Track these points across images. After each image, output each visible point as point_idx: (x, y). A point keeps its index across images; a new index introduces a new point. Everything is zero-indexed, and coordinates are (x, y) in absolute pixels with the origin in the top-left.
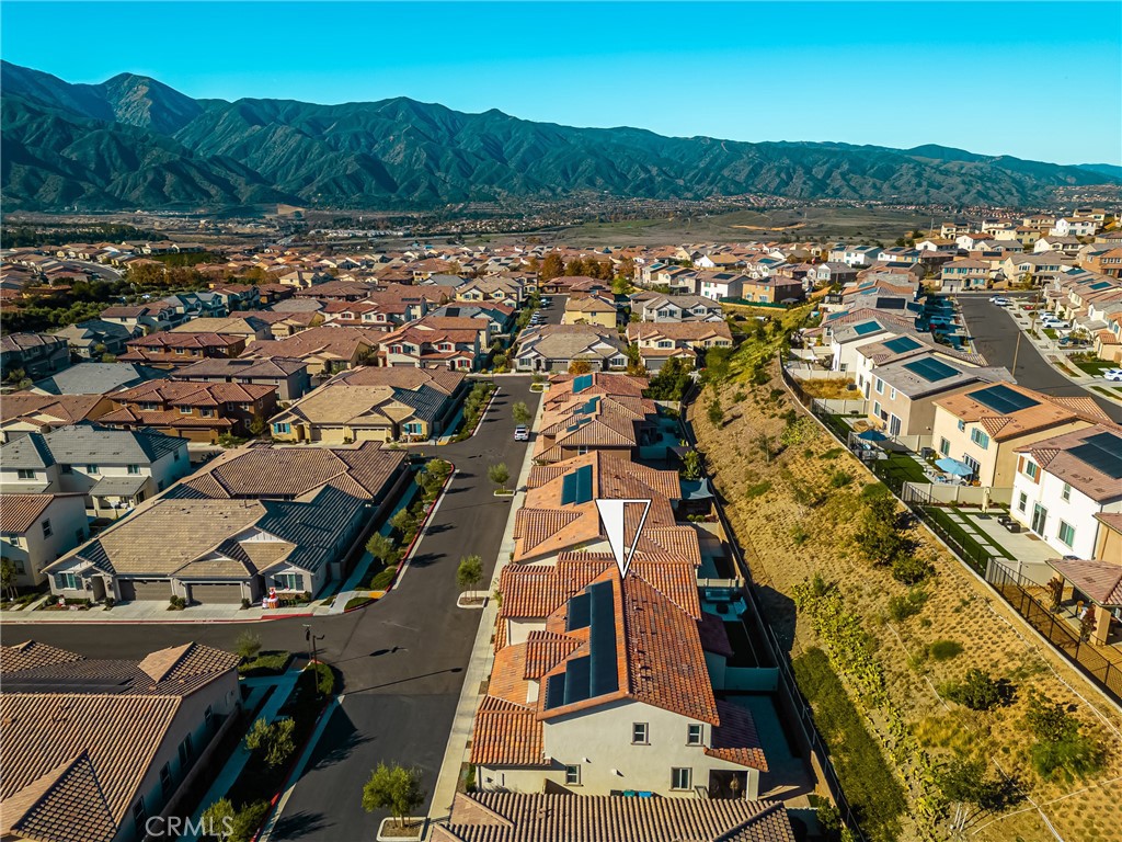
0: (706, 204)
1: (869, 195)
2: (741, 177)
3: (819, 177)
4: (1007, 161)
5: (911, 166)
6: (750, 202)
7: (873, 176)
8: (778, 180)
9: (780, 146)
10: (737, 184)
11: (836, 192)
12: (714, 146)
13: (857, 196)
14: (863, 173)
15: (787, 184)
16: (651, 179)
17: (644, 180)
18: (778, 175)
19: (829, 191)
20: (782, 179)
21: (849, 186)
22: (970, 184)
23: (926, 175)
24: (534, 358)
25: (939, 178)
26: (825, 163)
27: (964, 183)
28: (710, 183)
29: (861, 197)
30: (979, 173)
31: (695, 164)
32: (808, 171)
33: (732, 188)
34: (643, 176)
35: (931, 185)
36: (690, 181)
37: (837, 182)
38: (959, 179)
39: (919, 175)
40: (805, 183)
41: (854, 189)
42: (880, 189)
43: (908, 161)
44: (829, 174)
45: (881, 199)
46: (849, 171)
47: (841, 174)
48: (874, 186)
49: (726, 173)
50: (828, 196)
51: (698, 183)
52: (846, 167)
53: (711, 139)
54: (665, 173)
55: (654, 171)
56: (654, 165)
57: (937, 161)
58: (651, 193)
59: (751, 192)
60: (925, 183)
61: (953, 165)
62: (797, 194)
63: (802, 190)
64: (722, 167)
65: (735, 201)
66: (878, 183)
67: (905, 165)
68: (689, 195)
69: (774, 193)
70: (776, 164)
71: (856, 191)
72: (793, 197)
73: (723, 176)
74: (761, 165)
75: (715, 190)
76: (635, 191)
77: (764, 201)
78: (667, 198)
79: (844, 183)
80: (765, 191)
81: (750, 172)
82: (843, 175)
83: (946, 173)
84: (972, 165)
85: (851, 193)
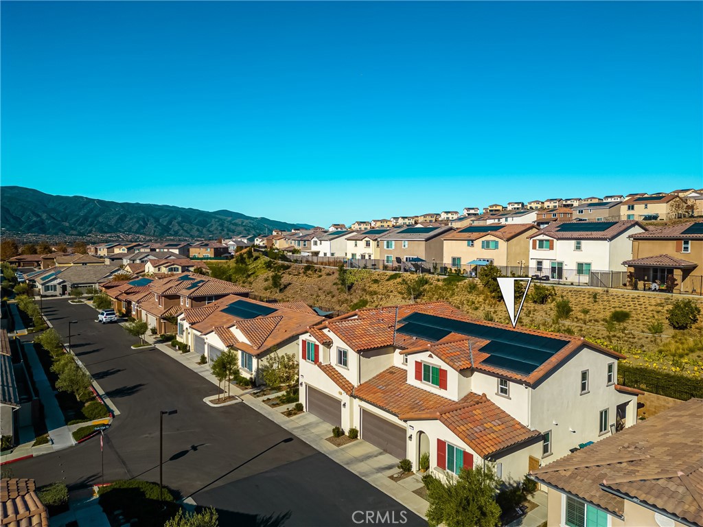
0: (88, 239)
1: (196, 235)
2: (113, 222)
3: (165, 224)
4: (263, 219)
5: (217, 220)
6: (121, 238)
7: (196, 225)
8: (138, 225)
9: (136, 205)
10: (110, 226)
11: (176, 233)
12: (89, 203)
13: (188, 235)
14: (191, 223)
15: (144, 228)
16: (42, 222)
17: (36, 222)
18: (137, 222)
19: (172, 232)
20: (141, 225)
21: (183, 229)
22: (248, 230)
23: (226, 225)
24: (59, 284)
25: (233, 227)
26: (166, 216)
27: (245, 230)
28: (90, 225)
29: (191, 236)
30: (252, 225)
31: (76, 213)
32: (157, 220)
33: (106, 229)
34: (35, 219)
35: (229, 230)
36: (74, 224)
37: (176, 228)
38: (243, 228)
39: (222, 225)
40: (156, 227)
41: (186, 231)
42: (201, 232)
43: (216, 218)
44: (170, 223)
45: (203, 238)
46: (182, 221)
47: (178, 223)
48: (198, 230)
49: (100, 219)
50: (171, 235)
51: (80, 225)
52: (180, 219)
53: (86, 198)
54: (53, 218)
55: (44, 216)
56: (44, 212)
57: (230, 219)
58: (43, 231)
59: (120, 232)
60: (225, 230)
61: (238, 221)
62: (152, 233)
63: (155, 231)
64: (97, 216)
65: (110, 237)
66: (200, 228)
67: (213, 220)
68: (74, 232)
69: (136, 232)
70: (135, 215)
71: (188, 233)
72: (149, 235)
73: (98, 221)
74: (125, 216)
75: (94, 229)
76: (29, 229)
77: (130, 237)
78: (56, 234)
79: (180, 228)
80: (130, 231)
81: (118, 220)
82: (179, 223)
83: (236, 224)
84: (247, 221)
85: (185, 234)
